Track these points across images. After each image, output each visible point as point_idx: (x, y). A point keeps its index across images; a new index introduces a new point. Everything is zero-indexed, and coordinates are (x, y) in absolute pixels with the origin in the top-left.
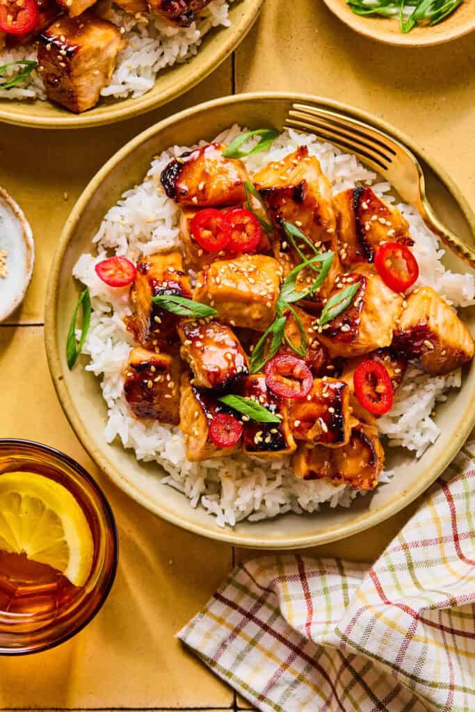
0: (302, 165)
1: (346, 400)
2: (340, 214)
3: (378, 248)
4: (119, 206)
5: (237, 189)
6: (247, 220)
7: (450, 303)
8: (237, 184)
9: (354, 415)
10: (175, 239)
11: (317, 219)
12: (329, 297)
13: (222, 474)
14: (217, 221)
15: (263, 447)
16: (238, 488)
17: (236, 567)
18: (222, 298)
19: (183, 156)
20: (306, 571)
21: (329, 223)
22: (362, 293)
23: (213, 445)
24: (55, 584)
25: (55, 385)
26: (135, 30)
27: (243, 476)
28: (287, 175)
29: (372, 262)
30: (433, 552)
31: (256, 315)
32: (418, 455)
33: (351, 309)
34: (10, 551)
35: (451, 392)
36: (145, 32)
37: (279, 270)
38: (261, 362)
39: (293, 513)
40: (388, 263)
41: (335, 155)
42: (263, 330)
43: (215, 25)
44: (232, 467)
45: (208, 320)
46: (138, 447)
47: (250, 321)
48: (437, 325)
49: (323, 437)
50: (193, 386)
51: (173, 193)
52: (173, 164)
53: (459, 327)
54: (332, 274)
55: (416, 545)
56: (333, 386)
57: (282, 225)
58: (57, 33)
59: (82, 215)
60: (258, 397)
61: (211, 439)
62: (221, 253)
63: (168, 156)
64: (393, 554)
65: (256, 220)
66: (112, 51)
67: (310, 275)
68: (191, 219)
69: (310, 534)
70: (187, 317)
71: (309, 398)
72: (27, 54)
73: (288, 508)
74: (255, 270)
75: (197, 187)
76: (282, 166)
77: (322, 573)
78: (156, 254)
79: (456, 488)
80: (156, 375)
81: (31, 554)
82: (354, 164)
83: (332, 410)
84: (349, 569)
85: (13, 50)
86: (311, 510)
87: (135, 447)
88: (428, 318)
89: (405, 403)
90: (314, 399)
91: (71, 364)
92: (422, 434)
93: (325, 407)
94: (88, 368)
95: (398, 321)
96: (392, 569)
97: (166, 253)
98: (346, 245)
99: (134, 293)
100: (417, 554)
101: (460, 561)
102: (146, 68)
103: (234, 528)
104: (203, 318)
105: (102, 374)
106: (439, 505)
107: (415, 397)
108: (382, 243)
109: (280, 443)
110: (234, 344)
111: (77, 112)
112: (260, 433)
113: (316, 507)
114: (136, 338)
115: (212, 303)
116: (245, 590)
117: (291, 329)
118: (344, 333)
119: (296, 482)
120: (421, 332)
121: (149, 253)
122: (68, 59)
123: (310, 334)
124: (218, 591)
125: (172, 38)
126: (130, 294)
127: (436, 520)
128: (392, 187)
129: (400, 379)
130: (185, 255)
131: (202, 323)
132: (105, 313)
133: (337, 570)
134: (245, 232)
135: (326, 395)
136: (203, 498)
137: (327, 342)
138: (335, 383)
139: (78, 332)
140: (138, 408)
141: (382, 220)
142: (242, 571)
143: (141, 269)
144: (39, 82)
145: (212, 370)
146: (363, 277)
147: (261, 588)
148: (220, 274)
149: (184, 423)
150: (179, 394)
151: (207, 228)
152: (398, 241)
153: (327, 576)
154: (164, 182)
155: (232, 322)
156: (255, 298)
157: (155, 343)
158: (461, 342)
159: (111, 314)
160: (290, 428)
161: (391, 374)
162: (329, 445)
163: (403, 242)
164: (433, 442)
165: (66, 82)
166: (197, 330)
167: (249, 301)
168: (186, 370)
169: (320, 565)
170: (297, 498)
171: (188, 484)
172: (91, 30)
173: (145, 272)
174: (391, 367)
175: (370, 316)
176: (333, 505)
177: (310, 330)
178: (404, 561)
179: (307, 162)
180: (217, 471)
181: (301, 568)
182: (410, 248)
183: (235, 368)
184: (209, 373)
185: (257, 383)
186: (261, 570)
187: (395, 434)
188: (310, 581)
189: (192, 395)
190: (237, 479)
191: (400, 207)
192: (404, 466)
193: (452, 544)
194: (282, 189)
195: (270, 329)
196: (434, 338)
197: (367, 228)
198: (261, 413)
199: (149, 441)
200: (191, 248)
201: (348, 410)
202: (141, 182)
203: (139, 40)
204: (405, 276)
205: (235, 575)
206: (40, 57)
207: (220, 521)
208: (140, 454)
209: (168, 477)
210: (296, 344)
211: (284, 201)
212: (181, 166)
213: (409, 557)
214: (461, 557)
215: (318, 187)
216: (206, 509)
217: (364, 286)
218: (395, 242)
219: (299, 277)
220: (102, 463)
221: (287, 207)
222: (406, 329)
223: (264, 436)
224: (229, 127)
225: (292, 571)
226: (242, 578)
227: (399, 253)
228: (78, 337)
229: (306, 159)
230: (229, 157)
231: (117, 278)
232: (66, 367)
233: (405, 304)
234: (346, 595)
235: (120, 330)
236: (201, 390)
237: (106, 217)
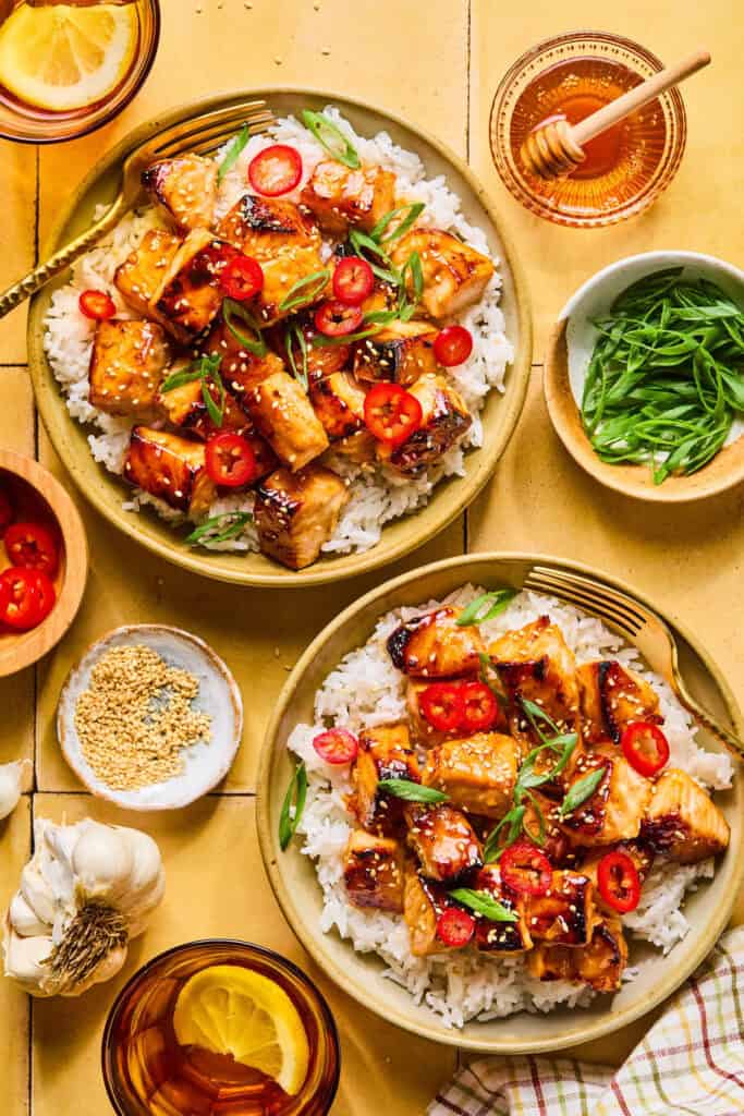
0: (544, 638)
1: (589, 896)
2: (584, 688)
3: (625, 728)
4: (340, 671)
5: (472, 661)
6: (482, 695)
7: (702, 785)
8: (472, 656)
9: (596, 911)
10: (401, 711)
11: (560, 697)
12: (571, 782)
13: (449, 968)
14: (449, 697)
15: (497, 946)
16: (467, 986)
17: (461, 1068)
18: (454, 784)
19: (412, 622)
20: (540, 1076)
21: (572, 701)
22: (608, 781)
23: (441, 942)
24: (261, 1087)
25: (267, 871)
26: (360, 478)
27: (472, 972)
28: (527, 649)
29: (618, 743)
30: (681, 1060)
31: (491, 802)
32: (665, 951)
33: (595, 798)
34: (215, 1051)
35: (703, 882)
36: (370, 481)
37: (517, 752)
38: (496, 851)
39: (526, 1013)
40: (636, 746)
41: (579, 620)
42: (499, 817)
43: (448, 473)
44: (460, 962)
45: (438, 805)
46: (359, 939)
47: (485, 808)
48: (689, 815)
49: (563, 936)
50: (420, 875)
51: (400, 663)
52: (401, 629)
53: (713, 813)
54: (574, 756)
55: (663, 1053)
56: (575, 881)
57: (521, 703)
58: (276, 488)
59: (300, 683)
60: (491, 891)
61: (440, 935)
62: (453, 731)
63: (393, 617)
64: (637, 1063)
65: (491, 694)
66: (335, 505)
67: (551, 757)
68: (421, 693)
69: (544, 1039)
70: (415, 802)
71: (548, 893)
72: (241, 504)
73: (521, 1006)
74: (491, 753)
75: (428, 658)
76: (522, 637)
77: (558, 1078)
78: (380, 726)
79: (706, 989)
80: (379, 863)
81: (238, 1056)
82: (599, 629)
83: (573, 908)
84: (587, 1073)
85: (225, 500)
86: (546, 1010)
87: (353, 937)
88: (679, 807)
89: (651, 895)
90: (554, 895)
91: (284, 847)
92: (670, 928)
93: (566, 904)
94: (304, 851)
95: (646, 809)
96: (636, 1080)
97: (392, 726)
98: (589, 722)
99: (355, 770)
100: (663, 1064)
101: (711, 1071)
102: (371, 521)
103: (462, 1030)
104: (434, 804)
105: (318, 857)
106: (688, 1009)
107: (663, 888)
108: (630, 722)
109: (515, 942)
110: (466, 833)
111: (295, 570)
112: (493, 931)
113: (552, 1006)
114: (358, 819)
115: (444, 788)
116: (470, 1093)
117: (529, 816)
118: (589, 824)
119: (530, 980)
120: (671, 821)
121: (372, 726)
122: (289, 517)
123: (550, 821)
124: (441, 1093)
125: (401, 488)
126: (351, 770)
127: (685, 1025)
128: (640, 654)
129: (647, 871)
130: (411, 727)
131: (431, 809)
132: (321, 788)
133: (573, 1076)
134: (480, 708)
135: (567, 891)
136: (428, 994)
137: (568, 832)
138: (577, 877)
139: (293, 809)
140: (358, 898)
141: (630, 698)
142: (467, 1072)
143: (364, 745)
144: (254, 534)
145: (442, 861)
146: (609, 761)
147: (489, 1092)
148: (453, 757)
149: (409, 914)
150: (404, 882)
151: (439, 703)
152: (648, 719)
153: (563, 1083)
154: (391, 650)
155: (465, 809)
156: (492, 785)
157: (379, 827)
158: (714, 830)
159: (330, 789)
160: (527, 925)
161: (637, 866)
162: (571, 946)
163: (653, 720)
164: (682, 936)
165: (284, 539)
166: (425, 817)
167: (484, 787)
168: (412, 858)
169: (555, 1069)
170: (532, 996)
171: (410, 979)
172: (313, 482)
173: (368, 750)
174: (637, 857)
175: (617, 806)
176: (571, 1005)
177: (550, 817)
178: (649, 1071)
179: (549, 633)
180: (444, 964)
181: (534, 1073)
182: (659, 727)
183: (468, 860)
184: (438, 865)
185: (491, 875)
186: (489, 1073)
187: (640, 928)
188: (544, 1087)
189: (418, 885)
190: (466, 975)
191: (649, 676)
192: (649, 962)
193: (702, 1051)
194: (522, 665)
195: (506, 819)
196: (686, 828)
197: (614, 706)
198: (495, 909)
199: (368, 931)
200: (420, 725)
201: (591, 906)
202: (363, 645)
203: (364, 490)
204: (654, 758)
205: (460, 1075)
206: (256, 509)
207: (446, 1020)
208: (358, 945)
209: (388, 970)
210: (534, 833)
211: (524, 678)
212: (411, 634)
213: (654, 1067)
214: (712, 1065)
215: (560, 661)
216: (431, 1007)
217: (609, 773)
218: (643, 720)
219: (538, 758)
220: (318, 956)
221: (527, 683)
222: (655, 819)
223: (498, 935)
224: (462, 586)
225: (524, 1075)
226: (467, 1079)
227: (648, 733)
228: (292, 815)
229: (548, 630)
230: (462, 626)
231: (337, 754)
232: (279, 849)
233: (654, 789)
234: (584, 1105)
235: (340, 809)
236: (430, 881)
237: (325, 683)
